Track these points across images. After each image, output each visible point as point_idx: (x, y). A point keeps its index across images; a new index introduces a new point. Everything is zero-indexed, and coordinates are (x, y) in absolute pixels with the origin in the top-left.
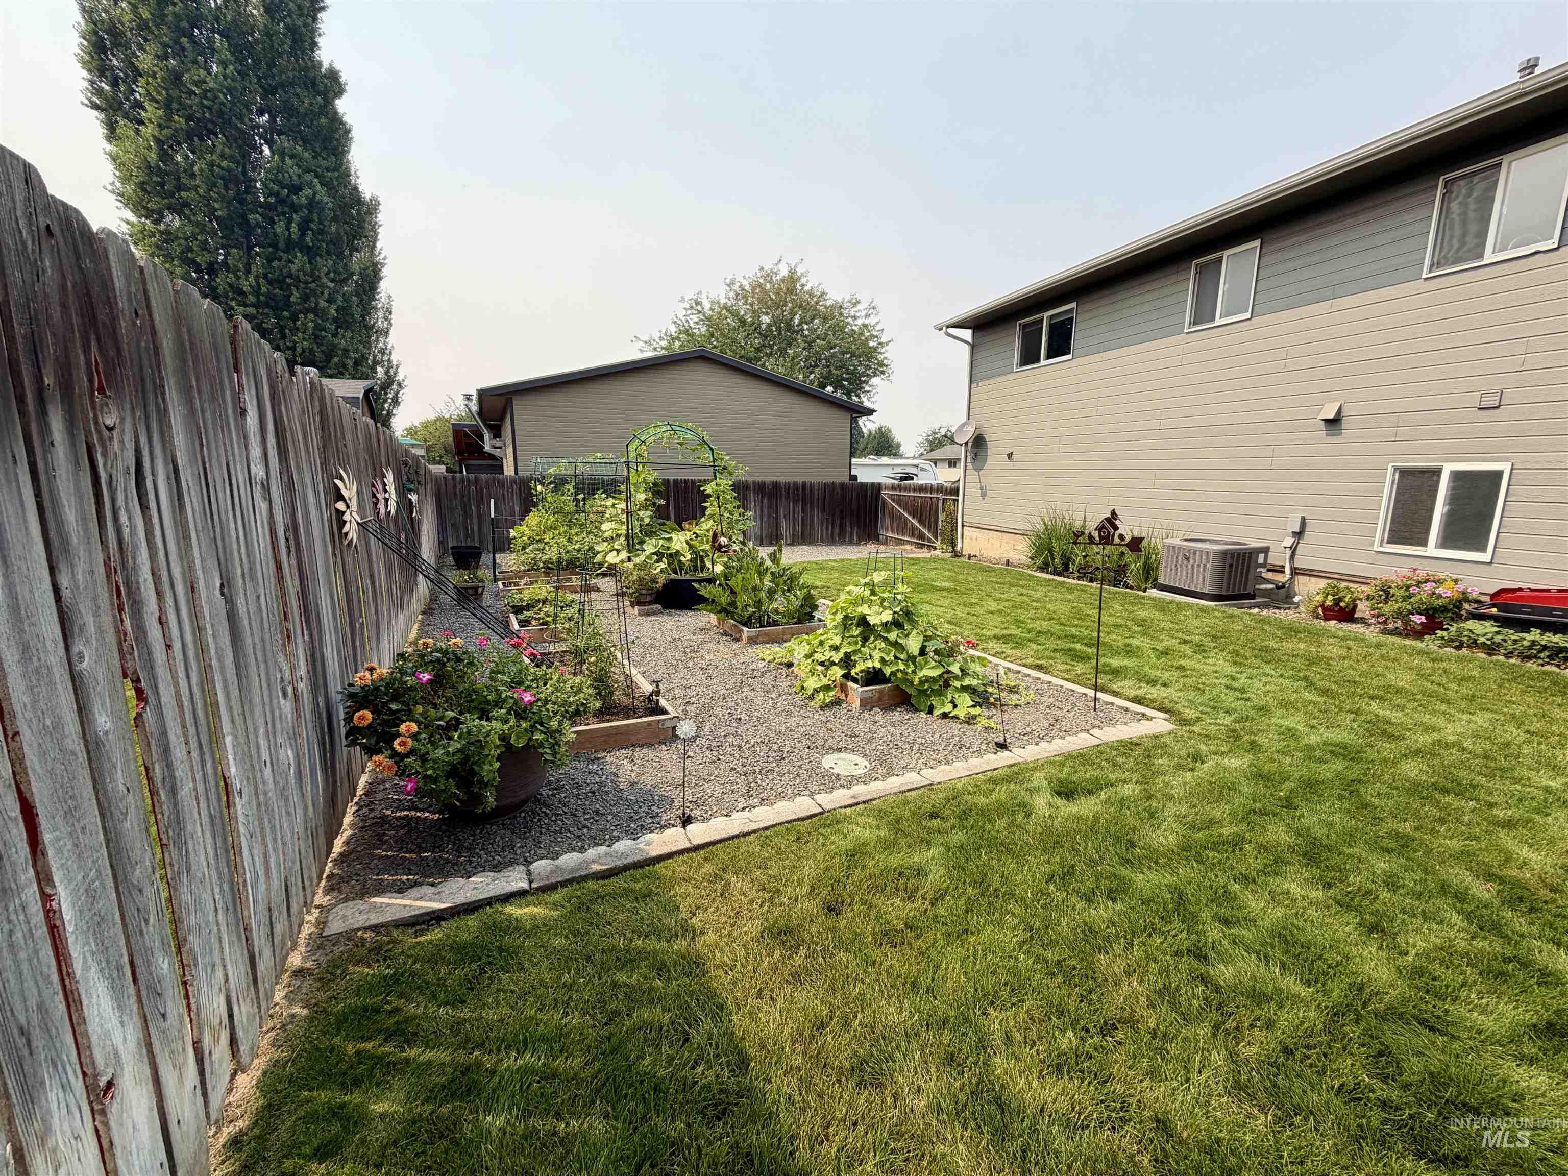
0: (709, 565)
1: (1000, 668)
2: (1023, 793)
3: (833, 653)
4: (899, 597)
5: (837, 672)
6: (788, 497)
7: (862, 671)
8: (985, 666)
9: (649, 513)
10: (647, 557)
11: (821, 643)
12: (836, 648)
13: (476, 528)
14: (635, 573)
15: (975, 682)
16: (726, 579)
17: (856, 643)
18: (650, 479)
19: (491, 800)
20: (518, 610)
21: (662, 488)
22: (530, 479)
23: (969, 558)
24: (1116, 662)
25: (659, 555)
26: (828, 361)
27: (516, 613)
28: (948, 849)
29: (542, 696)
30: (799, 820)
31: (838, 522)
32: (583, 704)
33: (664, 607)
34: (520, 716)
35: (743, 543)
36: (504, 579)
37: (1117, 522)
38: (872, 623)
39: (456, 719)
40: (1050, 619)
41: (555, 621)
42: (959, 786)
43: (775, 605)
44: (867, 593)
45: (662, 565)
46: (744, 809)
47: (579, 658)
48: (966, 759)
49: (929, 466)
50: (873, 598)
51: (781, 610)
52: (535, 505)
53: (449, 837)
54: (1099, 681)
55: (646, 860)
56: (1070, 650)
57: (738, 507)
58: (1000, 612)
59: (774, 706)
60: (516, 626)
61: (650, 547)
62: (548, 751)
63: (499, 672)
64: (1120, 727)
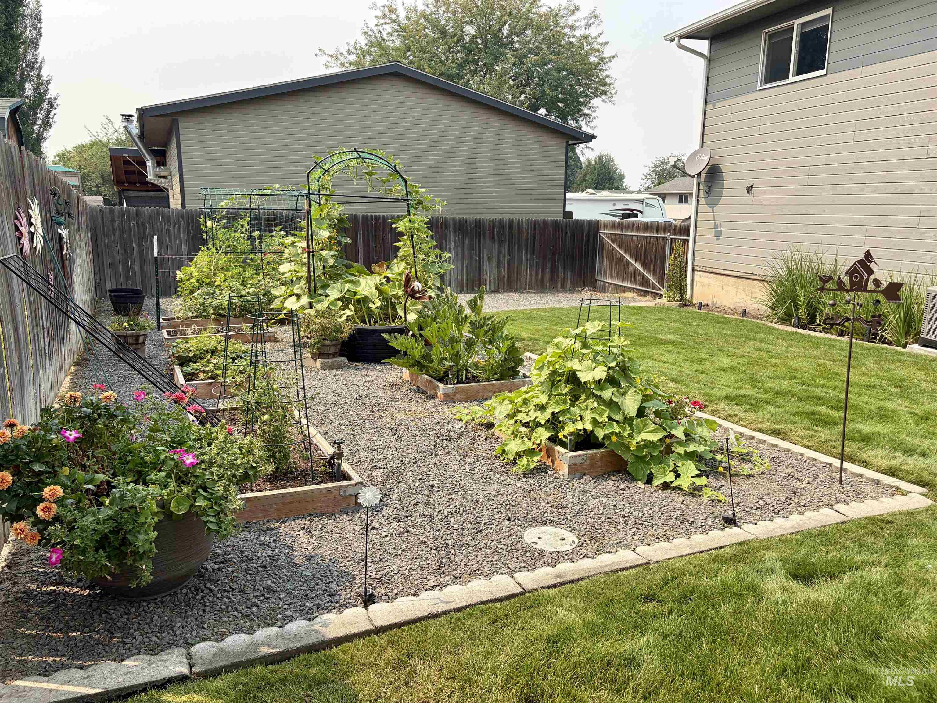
0: (401, 313)
1: (731, 432)
2: (753, 575)
3: (539, 413)
4: (615, 350)
5: (543, 435)
6: (492, 238)
7: (571, 434)
8: (715, 430)
9: (333, 253)
10: (331, 303)
11: (525, 402)
12: (542, 408)
13: (137, 268)
14: (317, 321)
15: (701, 449)
16: (421, 328)
17: (565, 402)
18: (335, 214)
19: (147, 573)
20: (183, 362)
21: (348, 225)
22: (199, 214)
23: (700, 308)
24: (866, 428)
25: (345, 301)
26: (541, 79)
27: (181, 365)
28: (665, 636)
29: (206, 457)
30: (495, 600)
31: (549, 265)
32: (252, 467)
33: (350, 360)
34: (181, 480)
35: (440, 289)
36: (169, 326)
37: (872, 265)
38: (583, 380)
39: (108, 483)
40: (792, 378)
41: (224, 375)
42: (679, 565)
43: (475, 359)
44: (578, 345)
45: (348, 313)
46: (433, 588)
47: (251, 416)
48: (689, 535)
49: (655, 201)
50: (584, 351)
51: (482, 364)
52: (205, 243)
53: (100, 615)
54: (847, 449)
55: (323, 642)
56: (813, 413)
57: (435, 248)
58: (733, 369)
59: (471, 472)
60: (180, 379)
61: (334, 293)
62: (212, 519)
63: (158, 431)
64: (869, 502)
